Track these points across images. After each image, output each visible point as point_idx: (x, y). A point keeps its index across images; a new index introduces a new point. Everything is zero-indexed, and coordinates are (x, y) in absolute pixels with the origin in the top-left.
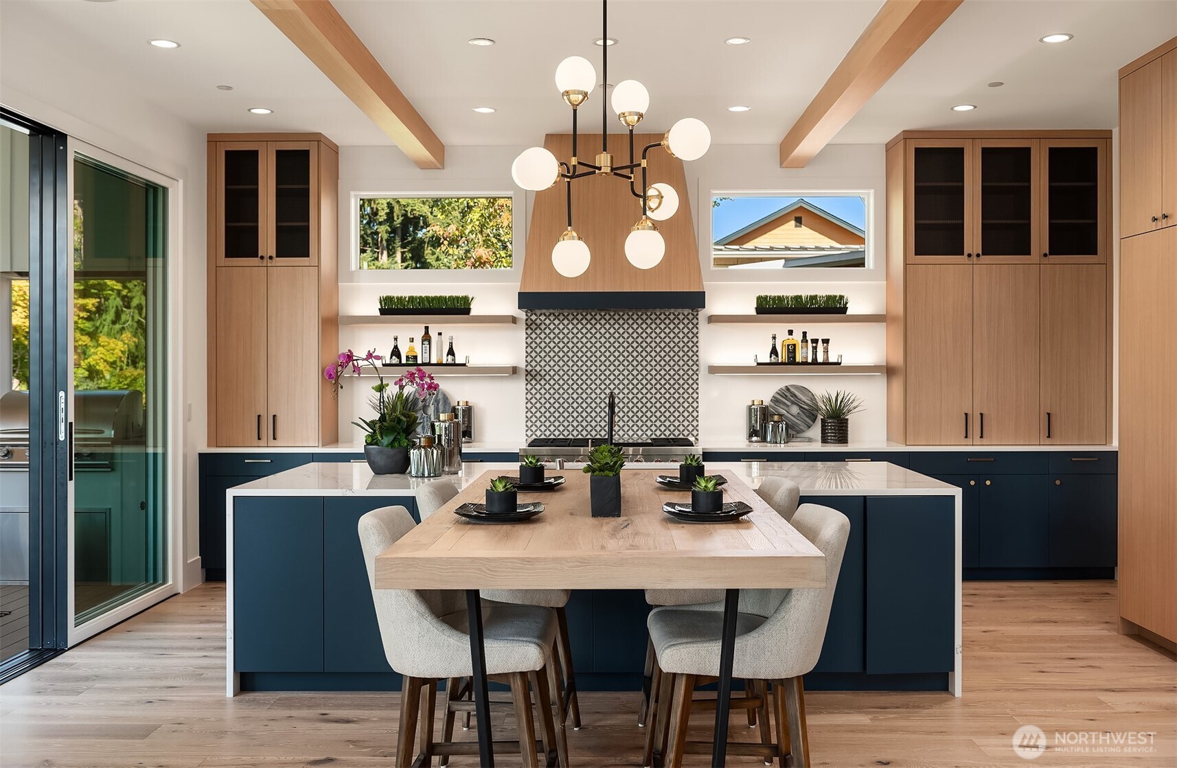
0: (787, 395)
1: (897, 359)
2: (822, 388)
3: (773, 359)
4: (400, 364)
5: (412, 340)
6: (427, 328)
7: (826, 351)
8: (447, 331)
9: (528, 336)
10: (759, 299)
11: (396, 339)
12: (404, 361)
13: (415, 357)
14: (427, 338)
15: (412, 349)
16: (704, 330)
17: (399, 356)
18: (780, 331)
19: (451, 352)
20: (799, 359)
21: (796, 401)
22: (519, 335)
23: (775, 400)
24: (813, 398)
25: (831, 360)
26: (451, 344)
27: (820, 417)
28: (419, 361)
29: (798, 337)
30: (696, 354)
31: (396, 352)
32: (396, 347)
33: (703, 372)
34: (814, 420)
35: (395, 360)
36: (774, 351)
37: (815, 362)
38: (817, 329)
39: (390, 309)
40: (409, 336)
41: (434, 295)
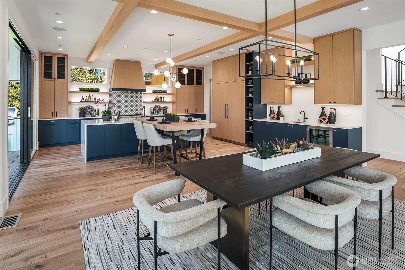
0: (157, 106)
1: (175, 100)
2: (162, 105)
3: (155, 100)
4: (84, 101)
5: (86, 96)
6: (90, 94)
7: (163, 99)
8: (94, 95)
9: (110, 96)
10: (153, 90)
11: (83, 96)
12: (85, 101)
13: (87, 100)
14: (89, 96)
15: (86, 98)
16: (143, 95)
17: (84, 100)
18: (156, 96)
19: (95, 99)
20: (159, 101)
21: (158, 107)
22: (108, 96)
23: (155, 107)
24: (161, 107)
25: (164, 101)
26: (95, 97)
27: (162, 110)
28: (88, 101)
29: (159, 97)
30: (141, 99)
31: (83, 99)
32: (83, 98)
33: (142, 103)
34: (161, 110)
36: (155, 99)
37: (162, 101)
38: (162, 96)
39: (82, 90)
40: (85, 95)
41: (91, 88)
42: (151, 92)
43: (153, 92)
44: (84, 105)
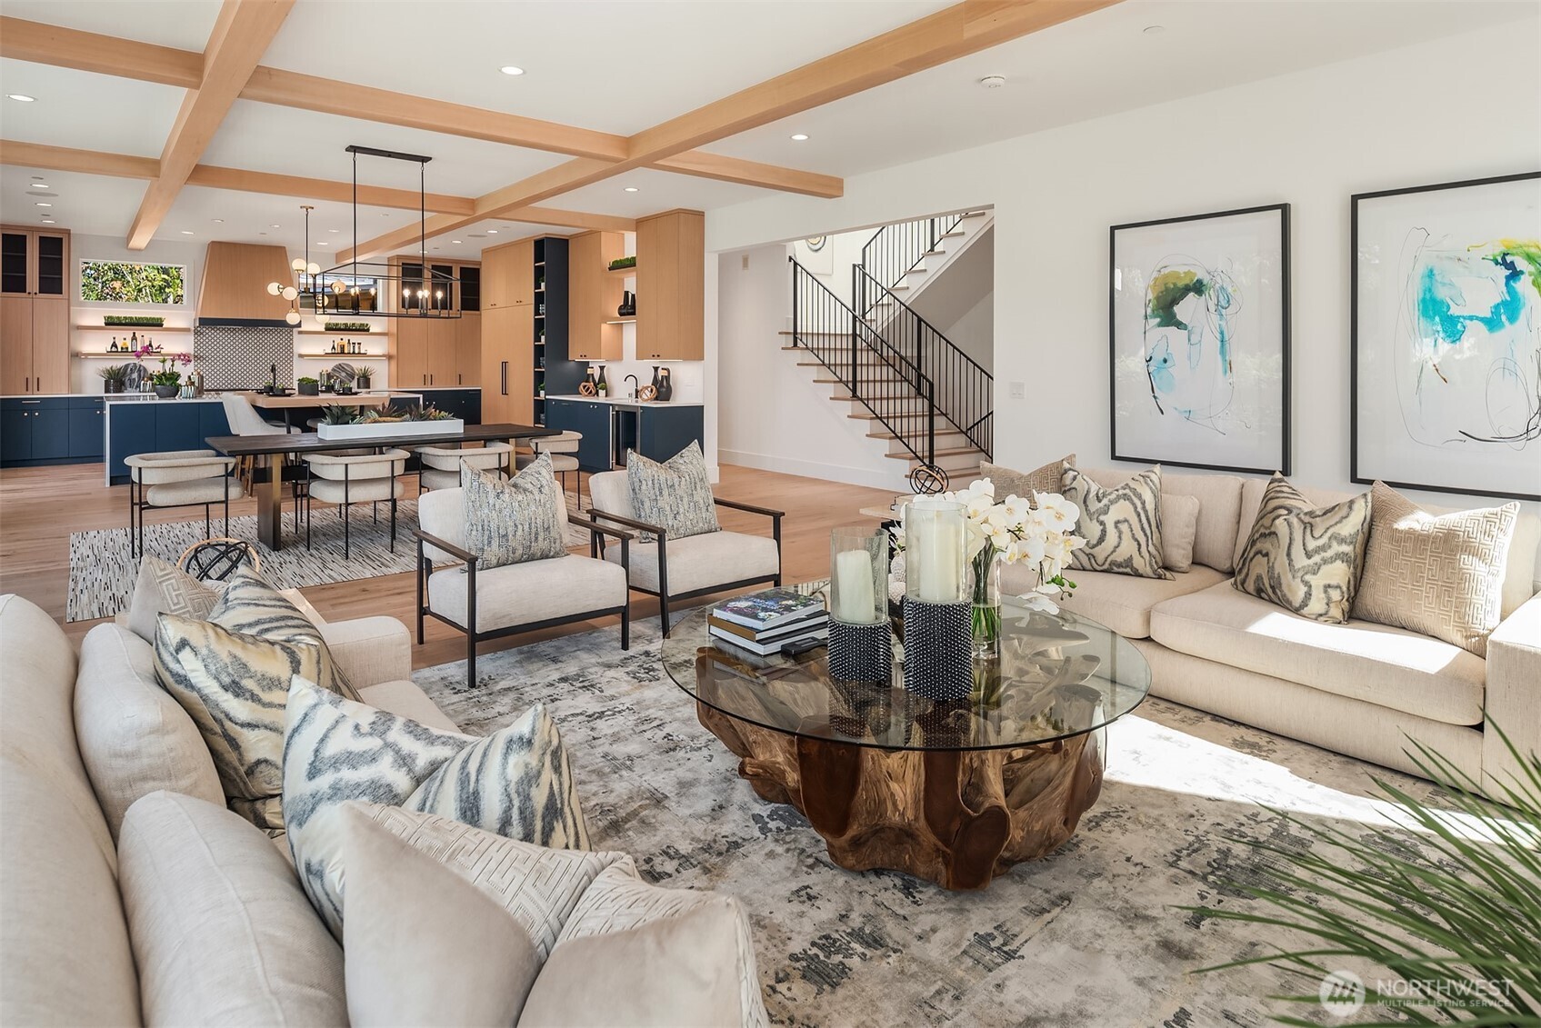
0: (340, 368)
1: (394, 352)
2: (357, 365)
3: (334, 352)
4: (117, 352)
5: (125, 339)
6: (134, 333)
7: (359, 348)
8: (146, 336)
9: (196, 338)
10: (326, 324)
11: (114, 338)
12: (120, 350)
13: (127, 348)
14: (134, 338)
15: (125, 344)
16: (296, 337)
17: (116, 347)
18: (337, 338)
19: (150, 345)
20: (346, 351)
21: (344, 370)
22: (191, 338)
23: (333, 370)
24: (353, 369)
25: (362, 352)
26: (150, 342)
27: (356, 377)
28: (130, 350)
29: (345, 342)
30: (292, 348)
31: (114, 345)
32: (114, 343)
33: (295, 357)
34: (353, 379)
35: (114, 349)
36: (334, 348)
37: (354, 353)
38: (355, 338)
39: (111, 323)
40: (123, 337)
41: (140, 316)
42: (322, 329)
43: (327, 329)
44: (118, 363)
